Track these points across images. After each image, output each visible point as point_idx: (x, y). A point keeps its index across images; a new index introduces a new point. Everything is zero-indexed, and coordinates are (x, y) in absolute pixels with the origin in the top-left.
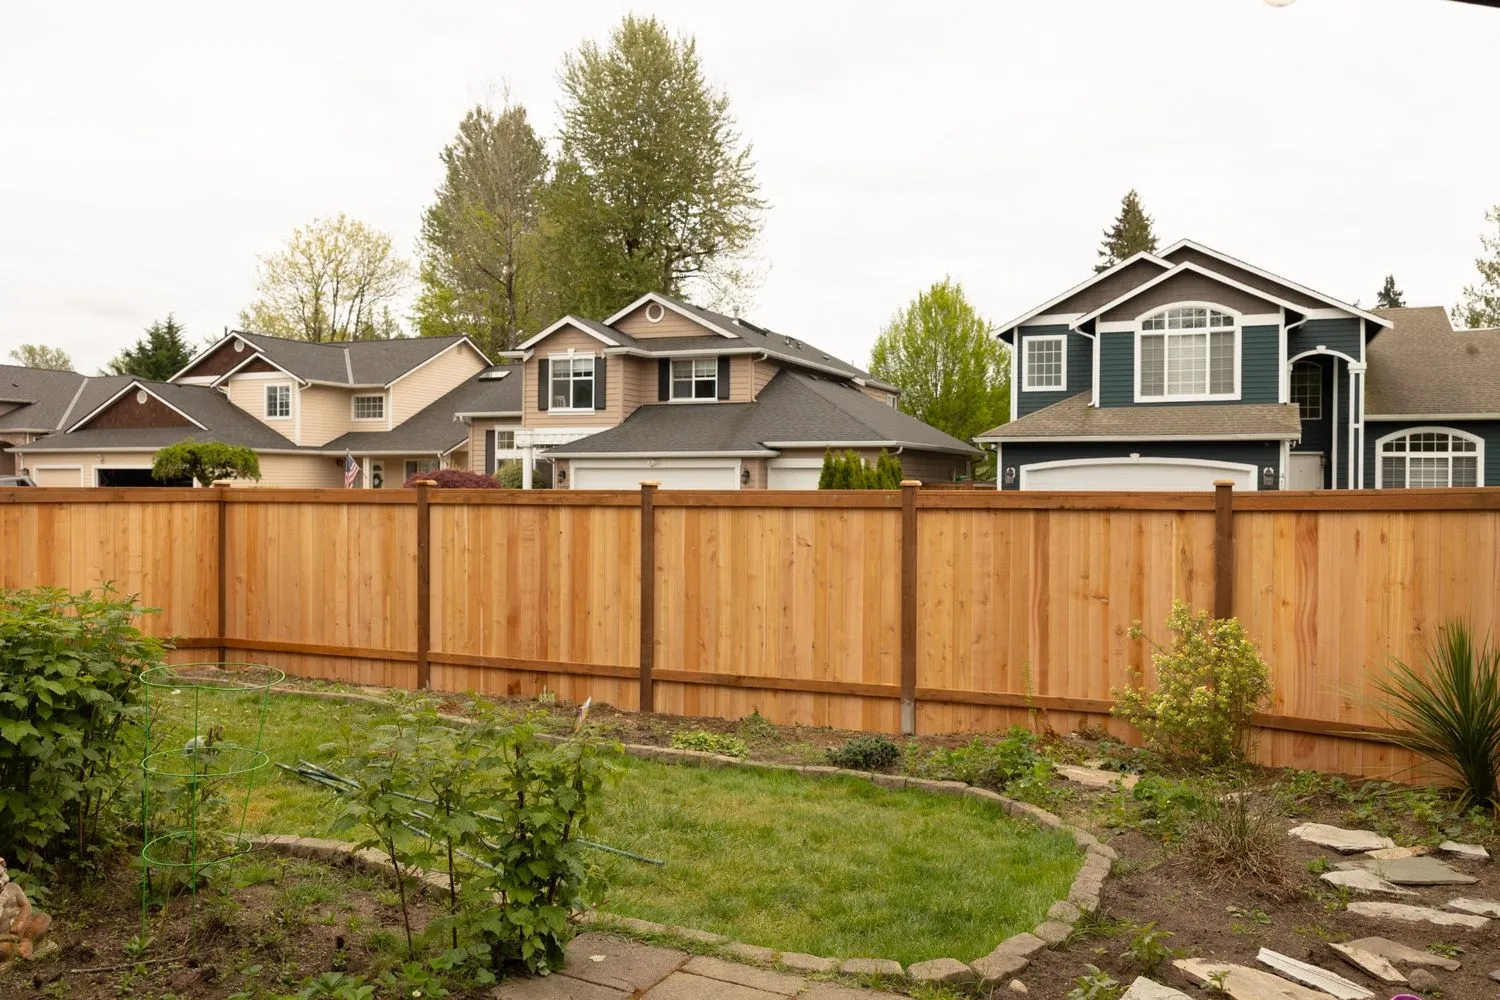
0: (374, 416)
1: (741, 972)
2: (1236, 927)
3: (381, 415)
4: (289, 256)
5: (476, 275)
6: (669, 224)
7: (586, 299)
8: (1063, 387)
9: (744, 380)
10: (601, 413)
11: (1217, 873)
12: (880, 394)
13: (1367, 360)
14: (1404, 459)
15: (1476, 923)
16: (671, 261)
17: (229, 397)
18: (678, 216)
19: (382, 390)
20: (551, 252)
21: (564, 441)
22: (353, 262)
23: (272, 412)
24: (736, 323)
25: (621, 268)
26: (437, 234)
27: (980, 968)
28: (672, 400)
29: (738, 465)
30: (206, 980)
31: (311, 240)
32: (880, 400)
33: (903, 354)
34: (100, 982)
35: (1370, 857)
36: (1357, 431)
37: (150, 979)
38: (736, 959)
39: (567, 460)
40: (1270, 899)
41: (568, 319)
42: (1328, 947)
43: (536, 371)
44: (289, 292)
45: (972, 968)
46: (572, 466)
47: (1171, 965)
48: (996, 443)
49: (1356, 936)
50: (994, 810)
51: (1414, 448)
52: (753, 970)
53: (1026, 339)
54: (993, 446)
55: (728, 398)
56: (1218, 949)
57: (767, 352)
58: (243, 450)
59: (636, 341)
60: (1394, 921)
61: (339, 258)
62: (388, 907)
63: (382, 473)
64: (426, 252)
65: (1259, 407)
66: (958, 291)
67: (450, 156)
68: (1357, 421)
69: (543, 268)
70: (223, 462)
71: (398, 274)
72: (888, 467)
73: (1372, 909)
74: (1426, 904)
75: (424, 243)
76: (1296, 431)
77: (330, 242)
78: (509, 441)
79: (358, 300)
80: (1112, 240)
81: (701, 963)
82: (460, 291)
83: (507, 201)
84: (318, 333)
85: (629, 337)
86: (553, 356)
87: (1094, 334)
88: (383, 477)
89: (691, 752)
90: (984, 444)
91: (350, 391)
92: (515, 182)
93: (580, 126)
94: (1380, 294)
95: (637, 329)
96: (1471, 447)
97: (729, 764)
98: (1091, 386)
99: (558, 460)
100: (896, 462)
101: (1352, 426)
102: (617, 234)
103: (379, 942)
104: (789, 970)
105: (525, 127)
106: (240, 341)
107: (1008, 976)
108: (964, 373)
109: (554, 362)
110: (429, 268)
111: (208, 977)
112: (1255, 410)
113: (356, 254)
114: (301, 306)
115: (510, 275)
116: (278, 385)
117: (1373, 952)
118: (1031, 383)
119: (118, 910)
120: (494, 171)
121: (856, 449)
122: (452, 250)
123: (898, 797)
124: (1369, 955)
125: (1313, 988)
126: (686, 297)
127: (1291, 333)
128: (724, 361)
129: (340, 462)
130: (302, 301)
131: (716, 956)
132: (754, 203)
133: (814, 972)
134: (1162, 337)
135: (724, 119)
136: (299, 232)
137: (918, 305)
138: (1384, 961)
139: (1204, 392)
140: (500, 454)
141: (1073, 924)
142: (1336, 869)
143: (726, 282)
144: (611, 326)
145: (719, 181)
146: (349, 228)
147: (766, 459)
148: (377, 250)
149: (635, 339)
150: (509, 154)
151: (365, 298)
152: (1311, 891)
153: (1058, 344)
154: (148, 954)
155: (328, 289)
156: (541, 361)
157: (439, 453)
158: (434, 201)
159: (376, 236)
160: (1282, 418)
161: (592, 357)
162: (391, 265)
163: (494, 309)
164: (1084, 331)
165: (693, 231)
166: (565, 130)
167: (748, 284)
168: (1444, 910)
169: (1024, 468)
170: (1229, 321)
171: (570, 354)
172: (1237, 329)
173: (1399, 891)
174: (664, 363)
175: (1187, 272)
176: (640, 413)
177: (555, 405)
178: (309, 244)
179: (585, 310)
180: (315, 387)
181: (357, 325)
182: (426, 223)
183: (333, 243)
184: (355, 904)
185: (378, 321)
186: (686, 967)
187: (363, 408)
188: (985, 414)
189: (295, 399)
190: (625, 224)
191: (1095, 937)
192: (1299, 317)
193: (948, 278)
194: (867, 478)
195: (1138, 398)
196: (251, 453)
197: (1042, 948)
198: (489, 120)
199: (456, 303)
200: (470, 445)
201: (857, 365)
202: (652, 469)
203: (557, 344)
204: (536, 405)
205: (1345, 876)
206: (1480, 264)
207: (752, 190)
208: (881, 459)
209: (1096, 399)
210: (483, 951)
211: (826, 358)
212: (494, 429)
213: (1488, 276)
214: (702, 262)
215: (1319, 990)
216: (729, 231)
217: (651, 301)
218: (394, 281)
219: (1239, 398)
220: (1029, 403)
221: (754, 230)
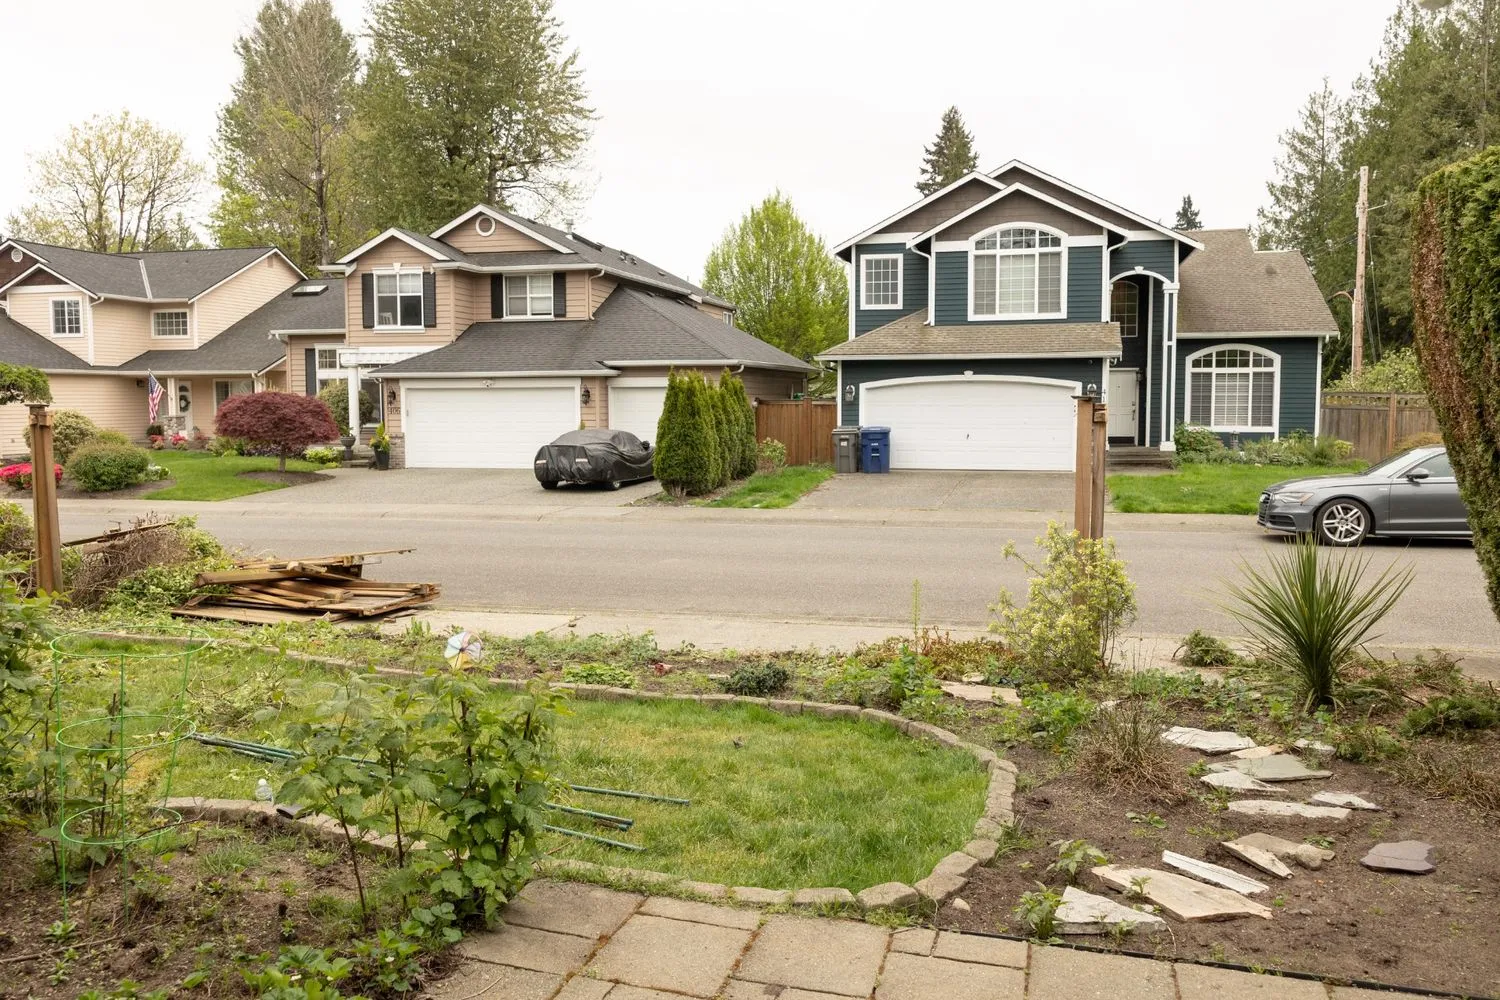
0: (178, 333)
1: (700, 910)
2: (1137, 832)
3: (185, 332)
4: (66, 156)
5: (284, 181)
6: (492, 131)
7: (405, 209)
8: (899, 306)
9: (582, 297)
10: (431, 331)
11: (1115, 783)
12: (717, 311)
13: (1180, 281)
14: (1210, 374)
15: (1341, 814)
16: (495, 170)
17: (8, 311)
18: (501, 122)
19: (184, 305)
20: (364, 158)
21: (392, 360)
22: (140, 165)
23: (60, 328)
24: (570, 237)
25: (441, 176)
26: (235, 135)
27: (923, 890)
28: (506, 318)
29: (577, 384)
30: (149, 961)
31: (91, 139)
32: (716, 317)
33: (736, 269)
34: (29, 972)
35: (1236, 758)
36: (1170, 347)
37: (86, 963)
38: (692, 897)
39: (396, 380)
40: (1162, 803)
41: (392, 232)
42: (1220, 845)
43: (360, 286)
44: (67, 195)
45: (918, 891)
46: (403, 387)
47: (1091, 873)
48: (836, 362)
49: (1242, 834)
50: (891, 731)
51: (1220, 364)
52: (709, 907)
53: (864, 258)
54: (832, 364)
55: (564, 316)
56: (1127, 854)
57: (605, 268)
58: (30, 371)
59: (466, 255)
60: (1271, 817)
61: (124, 159)
62: (320, 868)
63: (189, 395)
64: (223, 154)
65: (1084, 325)
66: (788, 206)
67: (246, 47)
68: (1170, 339)
69: (356, 175)
70: (7, 383)
71: (192, 178)
72: (730, 386)
73: (1250, 807)
74: (1293, 799)
75: (221, 144)
76: (1117, 348)
77: (113, 139)
78: (330, 360)
79: (148, 206)
80: (935, 158)
81: (656, 904)
82: (263, 197)
83: (314, 102)
84: (102, 241)
85: (458, 251)
86: (377, 271)
87: (930, 253)
88: (190, 399)
89: (583, 685)
90: (823, 362)
91: (149, 306)
92: (322, 81)
93: (392, 23)
94: (1178, 214)
95: (467, 243)
96: (1269, 363)
97: (624, 696)
98: (927, 305)
99: (388, 380)
100: (738, 381)
101: (1166, 343)
102: (436, 140)
103: (322, 905)
104: (745, 905)
105: (331, 21)
106: (18, 250)
107: (950, 895)
108: (796, 288)
109: (379, 277)
110: (227, 172)
111: (151, 957)
112: (1079, 328)
113: (143, 155)
114: (81, 211)
115: (321, 184)
116: (66, 299)
117: (1260, 847)
118: (869, 301)
119: (22, 891)
120: (298, 67)
121: (700, 368)
122: (252, 153)
123: (796, 721)
124: (1257, 851)
125: (1216, 885)
126: (511, 207)
127: (1113, 253)
128: (560, 278)
129: (141, 383)
130: (83, 206)
131: (670, 895)
132: (579, 112)
133: (769, 904)
134: (994, 256)
135: (548, 21)
136: (75, 129)
137: (749, 219)
138: (1270, 856)
139: (1033, 311)
140: (322, 374)
141: (998, 841)
142: (1211, 771)
143: (553, 193)
144: (438, 240)
145: (544, 86)
146: (134, 127)
147: (606, 378)
148: (167, 155)
149: (465, 254)
150: (315, 51)
151: (157, 203)
152: (1194, 793)
153: (895, 262)
154: (73, 937)
155: (113, 193)
156: (364, 276)
157: (253, 373)
158: (229, 98)
159: (165, 135)
160: (1104, 338)
161: (421, 272)
162: (184, 167)
163: (304, 219)
164: (919, 250)
165: (517, 138)
166: (376, 26)
167: (576, 195)
168: (1309, 804)
169: (863, 386)
170: (1056, 242)
171: (396, 268)
172: (1063, 249)
173: (1269, 788)
174: (496, 279)
175: (1018, 193)
176: (472, 331)
177: (381, 322)
178: (88, 142)
179: (404, 220)
180: (109, 302)
181: (148, 232)
182: (222, 123)
183: (115, 142)
184: (281, 867)
185: (171, 227)
186: (642, 909)
187: (164, 324)
188: (817, 331)
189: (86, 314)
190: (446, 130)
191: (1018, 851)
192: (1121, 238)
193: (779, 193)
194: (712, 398)
195: (972, 317)
196: (39, 374)
197: (975, 866)
198: (288, 11)
199: (260, 211)
200: (288, 363)
201: (692, 282)
202: (488, 389)
203: (381, 258)
204: (361, 322)
205: (1220, 776)
206: (1271, 187)
207: (577, 99)
208: (723, 378)
209: (931, 318)
210: (446, 910)
211: (662, 275)
212: (316, 346)
213: (1278, 200)
214: (527, 171)
215: (1221, 887)
216: (555, 140)
217: (481, 214)
218: (188, 185)
219: (1065, 317)
220: (869, 321)
221: (581, 140)
